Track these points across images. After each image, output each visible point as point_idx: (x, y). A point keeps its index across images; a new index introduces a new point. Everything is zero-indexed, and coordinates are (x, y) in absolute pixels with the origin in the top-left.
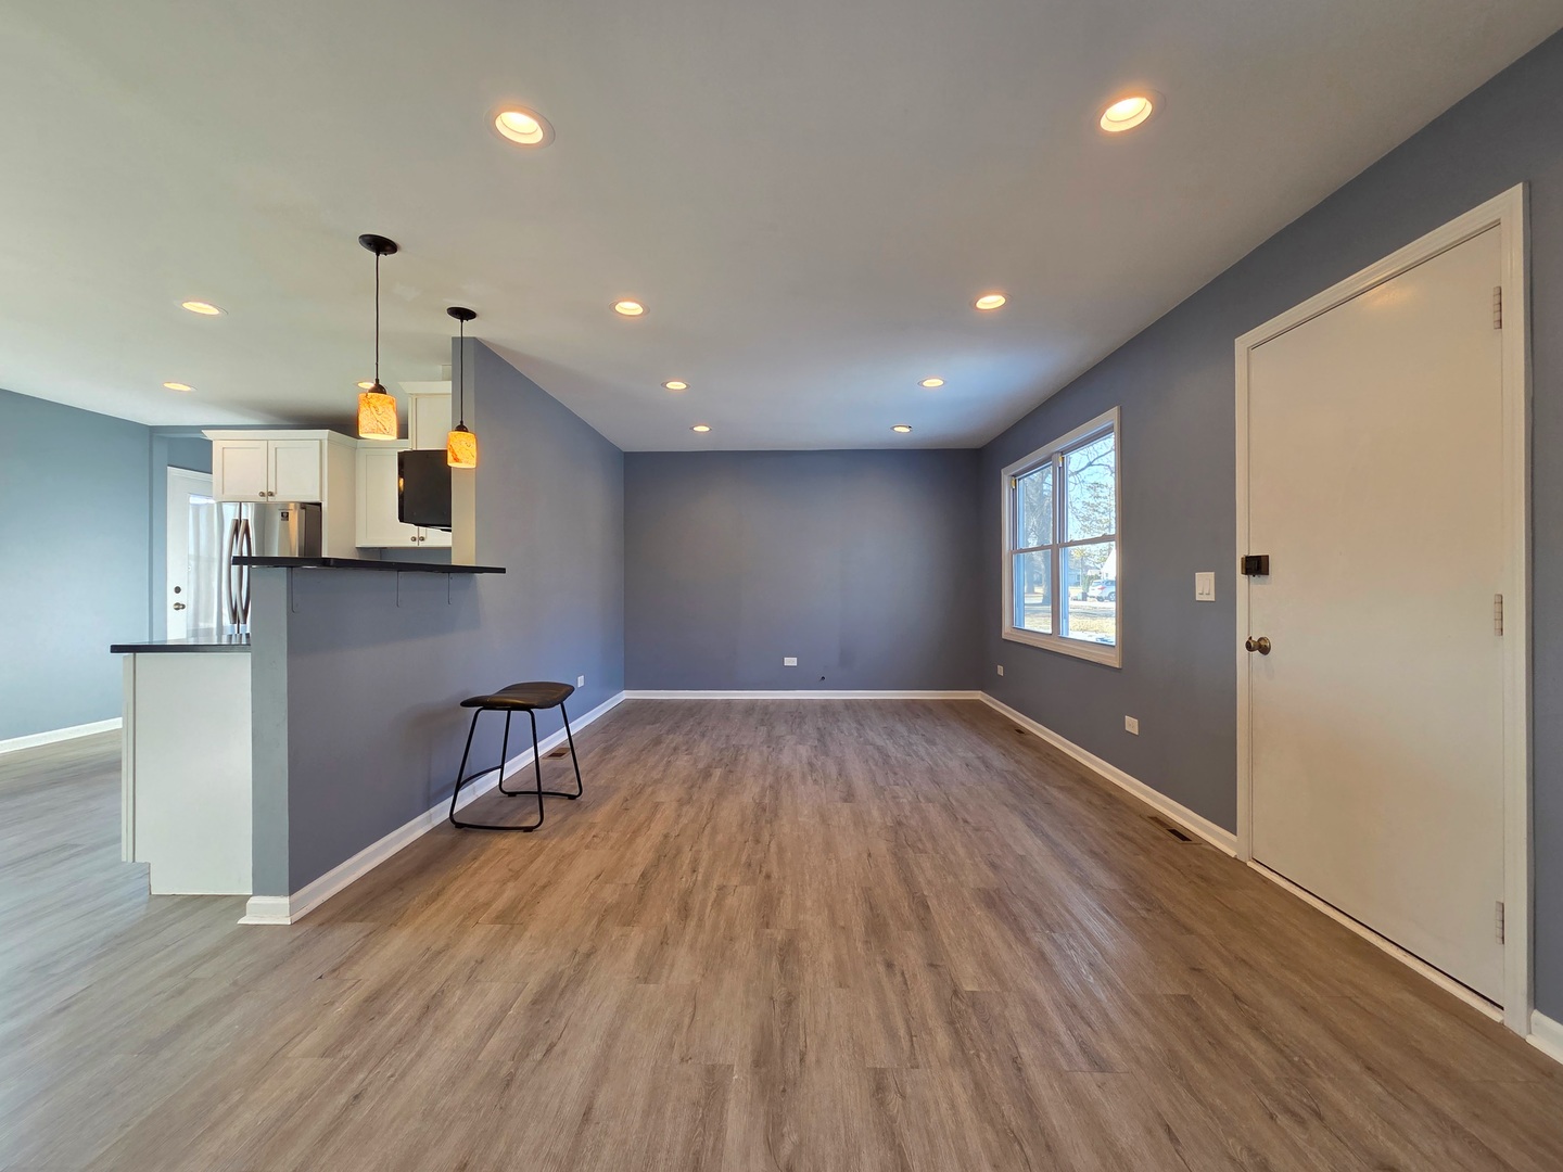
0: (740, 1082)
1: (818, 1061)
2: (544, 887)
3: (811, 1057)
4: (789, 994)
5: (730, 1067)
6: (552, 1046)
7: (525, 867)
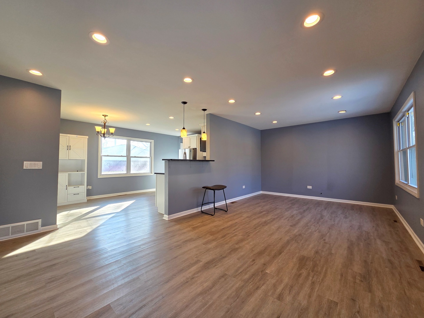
0: (201, 264)
1: (217, 268)
2: (205, 225)
3: (217, 267)
4: (226, 256)
5: (202, 261)
6: (181, 247)
7: (205, 221)
